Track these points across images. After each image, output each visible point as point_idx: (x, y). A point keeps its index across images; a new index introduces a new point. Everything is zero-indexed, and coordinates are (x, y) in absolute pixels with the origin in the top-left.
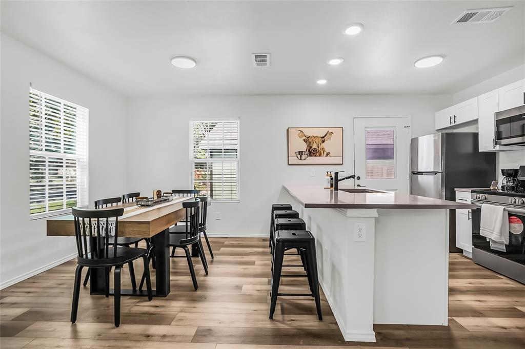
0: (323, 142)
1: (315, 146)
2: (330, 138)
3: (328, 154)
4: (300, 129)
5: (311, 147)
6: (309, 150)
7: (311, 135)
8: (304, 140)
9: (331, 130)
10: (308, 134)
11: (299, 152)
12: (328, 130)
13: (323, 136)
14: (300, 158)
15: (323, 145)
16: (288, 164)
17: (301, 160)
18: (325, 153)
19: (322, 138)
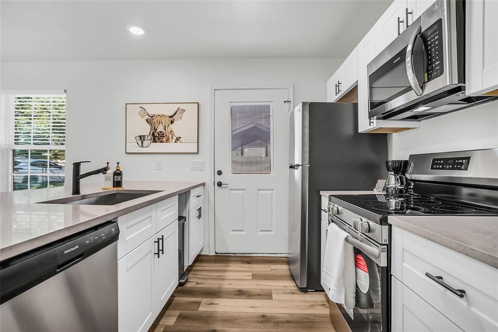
0: (172, 122)
1: (160, 128)
2: (181, 118)
3: (178, 139)
4: (141, 106)
5: (156, 130)
6: (153, 134)
7: (156, 114)
8: (147, 120)
9: (182, 107)
10: (151, 113)
11: (140, 137)
12: (178, 106)
13: (172, 114)
14: (141, 145)
15: (172, 127)
16: (126, 153)
17: (142, 147)
18: (175, 138)
19: (170, 117)
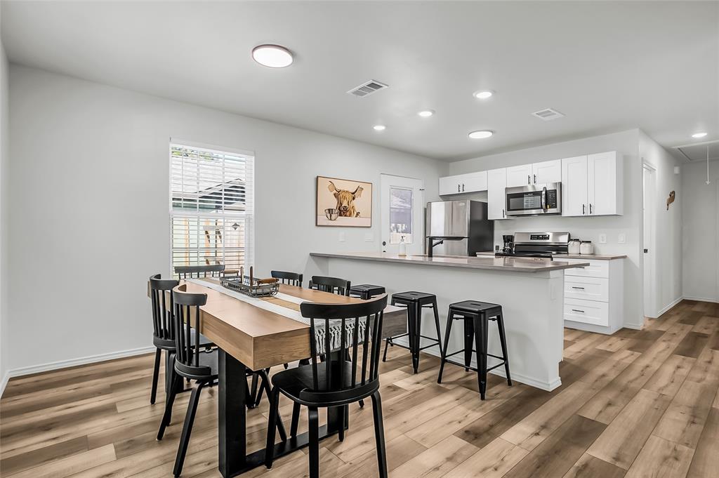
0: (354, 199)
1: (345, 204)
2: (360, 195)
3: (358, 214)
4: (330, 180)
5: (341, 204)
6: (339, 208)
8: (335, 194)
10: (338, 188)
11: (329, 210)
13: (354, 191)
14: (329, 218)
16: (316, 225)
17: (331, 220)
18: (356, 213)
19: (353, 193)
